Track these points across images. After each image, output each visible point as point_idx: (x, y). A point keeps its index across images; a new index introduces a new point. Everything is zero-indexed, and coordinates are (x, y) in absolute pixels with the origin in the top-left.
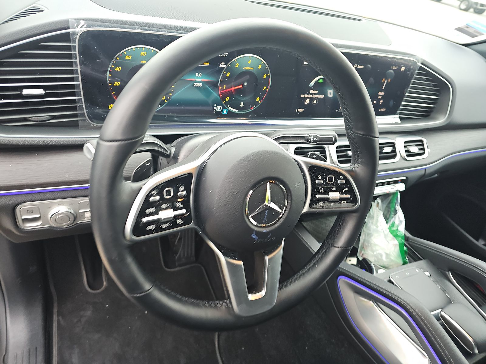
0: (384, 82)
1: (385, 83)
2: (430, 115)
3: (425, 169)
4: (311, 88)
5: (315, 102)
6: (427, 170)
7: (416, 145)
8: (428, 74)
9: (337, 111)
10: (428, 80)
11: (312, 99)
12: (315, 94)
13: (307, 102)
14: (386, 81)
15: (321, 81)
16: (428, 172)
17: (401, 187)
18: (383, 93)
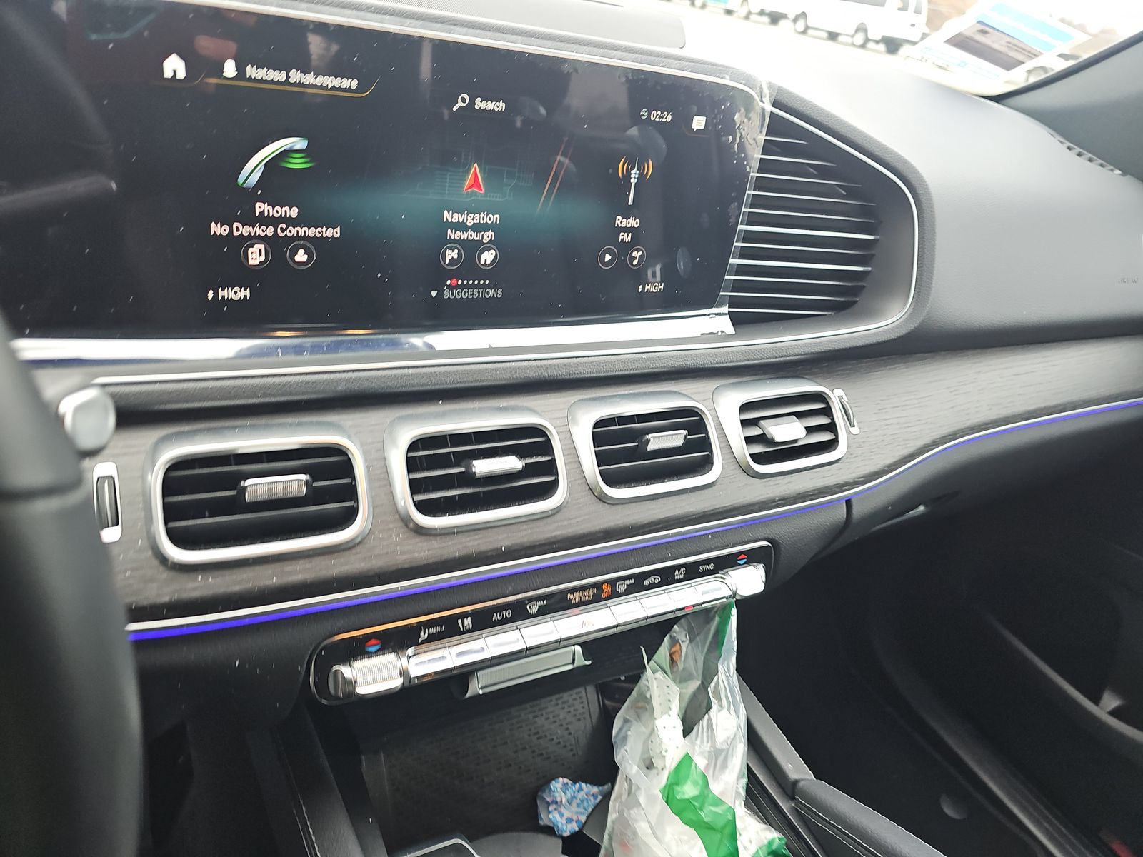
0: (627, 176)
1: (633, 181)
2: (855, 302)
3: (848, 503)
4: (250, 196)
5: (301, 257)
6: (854, 503)
7: (799, 415)
8: (815, 147)
9: (434, 293)
10: (822, 172)
11: (278, 247)
12: (290, 222)
13: (256, 256)
14: (634, 173)
15: (297, 163)
16: (858, 511)
17: (750, 580)
18: (633, 222)
